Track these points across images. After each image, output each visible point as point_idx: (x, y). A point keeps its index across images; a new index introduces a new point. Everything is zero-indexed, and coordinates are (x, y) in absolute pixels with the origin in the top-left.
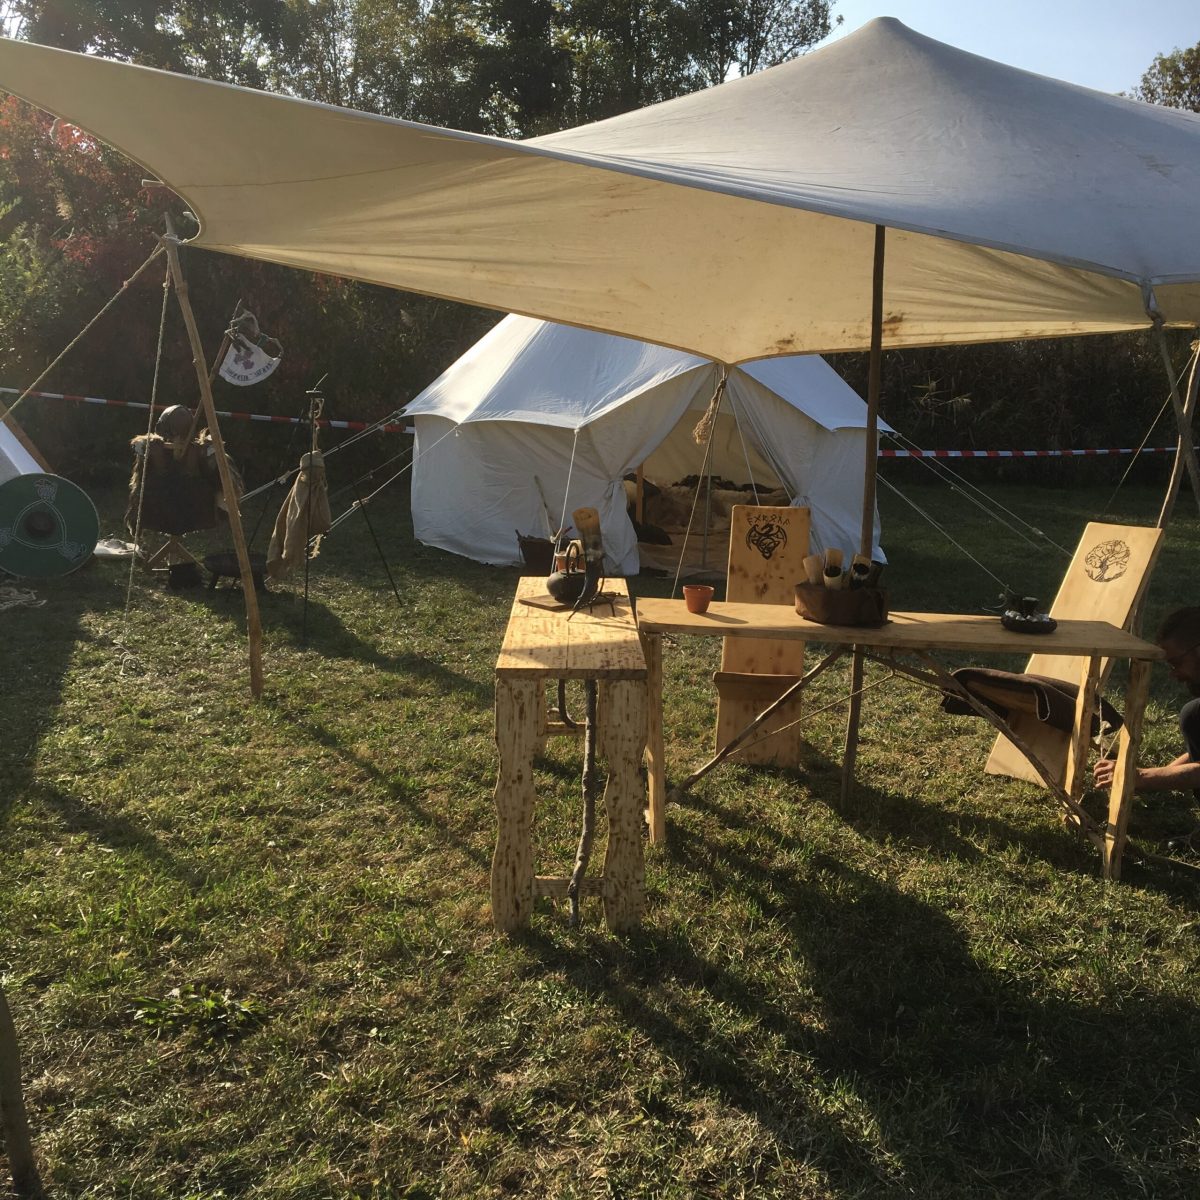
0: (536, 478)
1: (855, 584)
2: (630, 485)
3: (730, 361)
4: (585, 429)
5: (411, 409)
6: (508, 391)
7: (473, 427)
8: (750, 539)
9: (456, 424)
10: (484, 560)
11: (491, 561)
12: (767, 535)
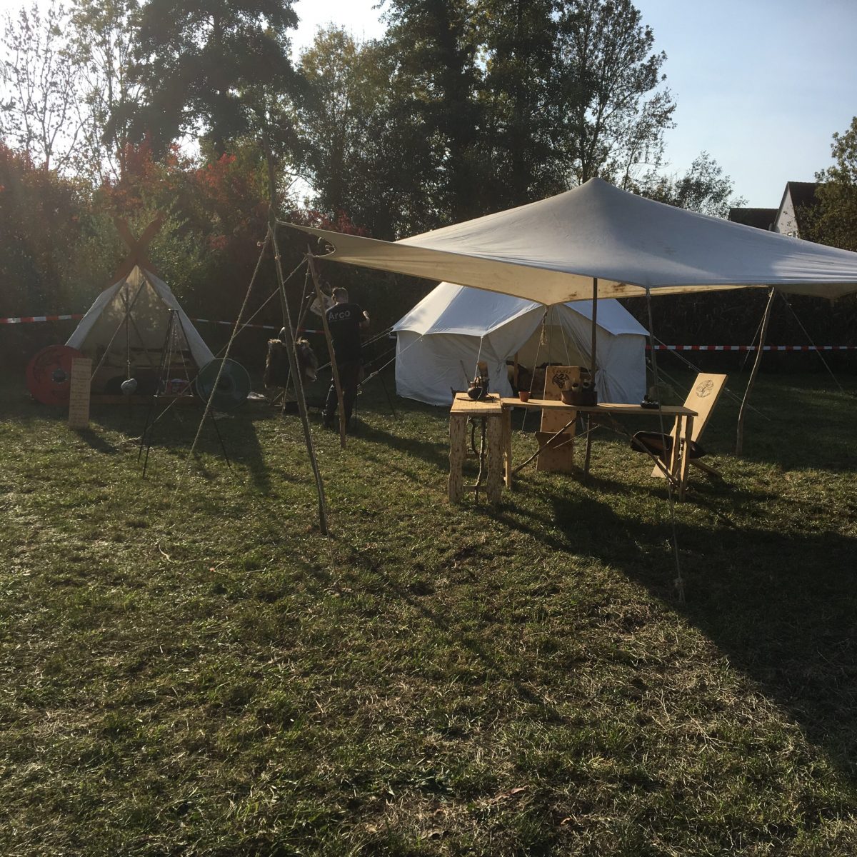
0: (461, 361)
1: (584, 390)
2: (511, 368)
3: (549, 304)
4: (486, 336)
5: (395, 328)
6: (446, 319)
7: (429, 336)
8: (554, 380)
9: (419, 335)
10: (433, 404)
11: (438, 404)
12: (561, 378)
